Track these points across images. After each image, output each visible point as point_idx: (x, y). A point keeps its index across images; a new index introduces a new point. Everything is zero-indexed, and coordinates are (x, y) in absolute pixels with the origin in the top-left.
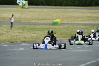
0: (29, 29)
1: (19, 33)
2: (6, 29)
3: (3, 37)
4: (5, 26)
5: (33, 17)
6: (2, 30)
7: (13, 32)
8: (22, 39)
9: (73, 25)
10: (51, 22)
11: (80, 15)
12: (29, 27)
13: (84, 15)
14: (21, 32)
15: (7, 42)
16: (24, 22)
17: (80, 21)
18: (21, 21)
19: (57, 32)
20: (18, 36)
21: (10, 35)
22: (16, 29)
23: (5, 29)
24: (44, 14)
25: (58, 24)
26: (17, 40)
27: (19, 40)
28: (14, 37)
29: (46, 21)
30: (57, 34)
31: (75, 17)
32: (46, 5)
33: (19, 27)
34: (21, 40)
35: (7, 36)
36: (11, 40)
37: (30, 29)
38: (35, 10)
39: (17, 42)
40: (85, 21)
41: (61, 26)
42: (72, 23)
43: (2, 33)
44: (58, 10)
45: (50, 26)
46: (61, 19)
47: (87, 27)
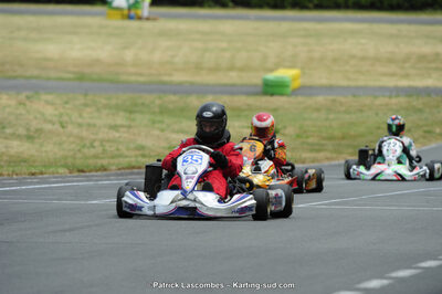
0: (157, 110)
1: (114, 127)
2: (56, 109)
3: (41, 145)
4: (50, 97)
5: (177, 60)
6: (36, 118)
7: (89, 125)
8: (126, 157)
9: (354, 96)
10: (256, 79)
11: (387, 48)
12: (158, 102)
13: (404, 49)
14: (122, 126)
15: (61, 170)
16: (133, 78)
17: (385, 75)
18: (124, 78)
19: (285, 127)
20: (108, 141)
21: (71, 139)
22: (98, 110)
23: (49, 111)
24: (224, 45)
25: (289, 90)
26: (105, 162)
27: (112, 161)
28: (94, 147)
29: (233, 78)
30: (284, 135)
31: (363, 59)
32: (231, 4)
33: (114, 102)
34: (124, 162)
35: (60, 144)
36: (79, 163)
37: (164, 111)
38: (183, 25)
39: (104, 169)
40: (407, 76)
41: (300, 99)
42: (352, 84)
43: (37, 130)
44: (285, 26)
45: (251, 100)
46: (302, 69)
47: (417, 102)
